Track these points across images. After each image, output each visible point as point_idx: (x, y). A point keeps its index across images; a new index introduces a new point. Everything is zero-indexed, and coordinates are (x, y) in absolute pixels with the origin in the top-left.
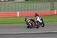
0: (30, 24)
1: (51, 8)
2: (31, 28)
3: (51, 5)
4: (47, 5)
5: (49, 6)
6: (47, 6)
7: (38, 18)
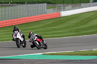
0: (37, 42)
7: (19, 34)
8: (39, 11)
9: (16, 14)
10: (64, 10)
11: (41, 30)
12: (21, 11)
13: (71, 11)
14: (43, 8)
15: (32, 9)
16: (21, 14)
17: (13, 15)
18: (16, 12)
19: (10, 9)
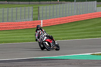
1: (34, 16)
3: (34, 11)
4: (27, 10)
5: (31, 13)
6: (27, 13)
8: (89, 10)
9: (64, 12)
11: (91, 29)
12: (70, 9)
14: (93, 6)
15: (81, 7)
16: (70, 12)
17: (61, 13)
18: (64, 10)
19: (58, 7)
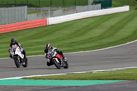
0: (56, 59)
2: (58, 68)
7: (18, 49)
8: (17, 18)
10: (52, 15)
13: (61, 17)
15: (6, 15)
